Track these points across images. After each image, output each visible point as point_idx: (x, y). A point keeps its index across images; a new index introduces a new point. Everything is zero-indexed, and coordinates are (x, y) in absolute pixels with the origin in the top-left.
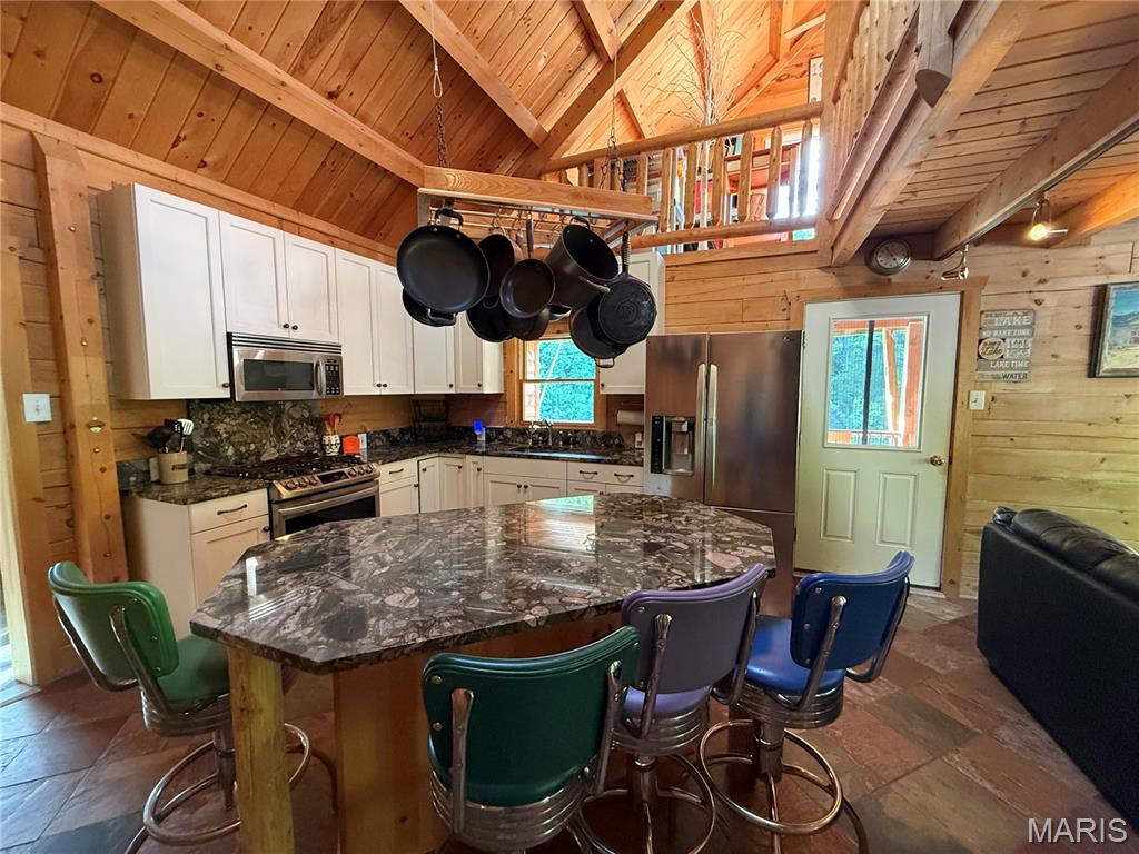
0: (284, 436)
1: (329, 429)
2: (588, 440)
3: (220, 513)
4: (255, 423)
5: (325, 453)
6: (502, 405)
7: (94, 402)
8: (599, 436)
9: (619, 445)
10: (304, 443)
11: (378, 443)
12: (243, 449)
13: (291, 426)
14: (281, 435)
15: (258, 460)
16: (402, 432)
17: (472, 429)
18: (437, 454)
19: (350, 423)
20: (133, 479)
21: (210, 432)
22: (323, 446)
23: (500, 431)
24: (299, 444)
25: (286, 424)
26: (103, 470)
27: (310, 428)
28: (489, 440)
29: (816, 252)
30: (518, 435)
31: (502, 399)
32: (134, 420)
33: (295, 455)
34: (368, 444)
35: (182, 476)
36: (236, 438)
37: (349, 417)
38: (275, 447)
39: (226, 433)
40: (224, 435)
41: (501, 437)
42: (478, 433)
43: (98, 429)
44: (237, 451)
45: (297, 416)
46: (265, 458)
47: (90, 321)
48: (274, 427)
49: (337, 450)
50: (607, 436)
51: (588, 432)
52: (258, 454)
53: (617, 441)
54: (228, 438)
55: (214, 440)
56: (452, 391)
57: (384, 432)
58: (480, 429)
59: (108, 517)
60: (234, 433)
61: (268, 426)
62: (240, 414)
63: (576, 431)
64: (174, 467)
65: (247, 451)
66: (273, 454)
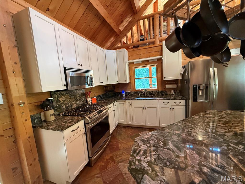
0: (77, 100)
1: (89, 96)
2: (156, 93)
3: (72, 131)
4: (70, 97)
5: (88, 104)
6: (129, 86)
7: (21, 95)
8: (160, 92)
9: (165, 94)
10: (83, 101)
12: (67, 106)
13: (79, 97)
15: (71, 108)
16: (103, 95)
17: (121, 93)
20: (36, 121)
21: (58, 101)
22: (87, 102)
23: (129, 93)
24: (81, 102)
26: (26, 120)
27: (83, 97)
28: (126, 95)
30: (135, 93)
31: (130, 84)
32: (34, 100)
33: (81, 105)
35: (53, 118)
36: (65, 102)
38: (75, 104)
39: (63, 101)
40: (62, 102)
41: (130, 94)
42: (123, 94)
43: (23, 105)
44: (66, 106)
45: (80, 93)
46: (73, 107)
47: (16, 63)
48: (75, 97)
49: (91, 103)
50: (162, 92)
51: (156, 91)
52: (71, 106)
53: (165, 93)
54: (63, 102)
55: (59, 104)
56: (117, 83)
57: (99, 96)
59: (29, 138)
60: (65, 101)
61: (73, 97)
62: (65, 94)
63: (153, 91)
65: (69, 106)
66: (75, 106)
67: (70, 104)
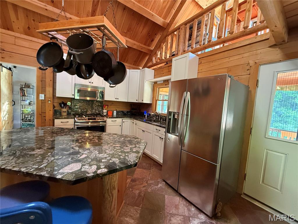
0: (93, 109)
1: (104, 109)
3: (61, 122)
4: (86, 105)
6: (151, 107)
7: (50, 97)
10: (99, 111)
11: (120, 114)
13: (96, 107)
14: (92, 108)
16: (128, 112)
17: (144, 113)
18: (129, 118)
19: (111, 108)
20: (58, 113)
23: (150, 115)
24: (97, 111)
25: (94, 106)
26: (50, 110)
27: (100, 108)
28: (147, 117)
29: (268, 39)
34: (117, 114)
35: (65, 114)
37: (112, 106)
38: (91, 111)
42: (145, 114)
43: (50, 102)
44: (81, 111)
45: (97, 104)
46: (88, 113)
47: (51, 80)
48: (91, 107)
52: (86, 112)
54: (79, 107)
56: (137, 102)
57: (122, 111)
58: (146, 114)
59: (50, 120)
60: (81, 106)
61: (89, 106)
62: (83, 102)
64: (63, 112)
65: (84, 111)
66: (90, 112)
67: (85, 110)
